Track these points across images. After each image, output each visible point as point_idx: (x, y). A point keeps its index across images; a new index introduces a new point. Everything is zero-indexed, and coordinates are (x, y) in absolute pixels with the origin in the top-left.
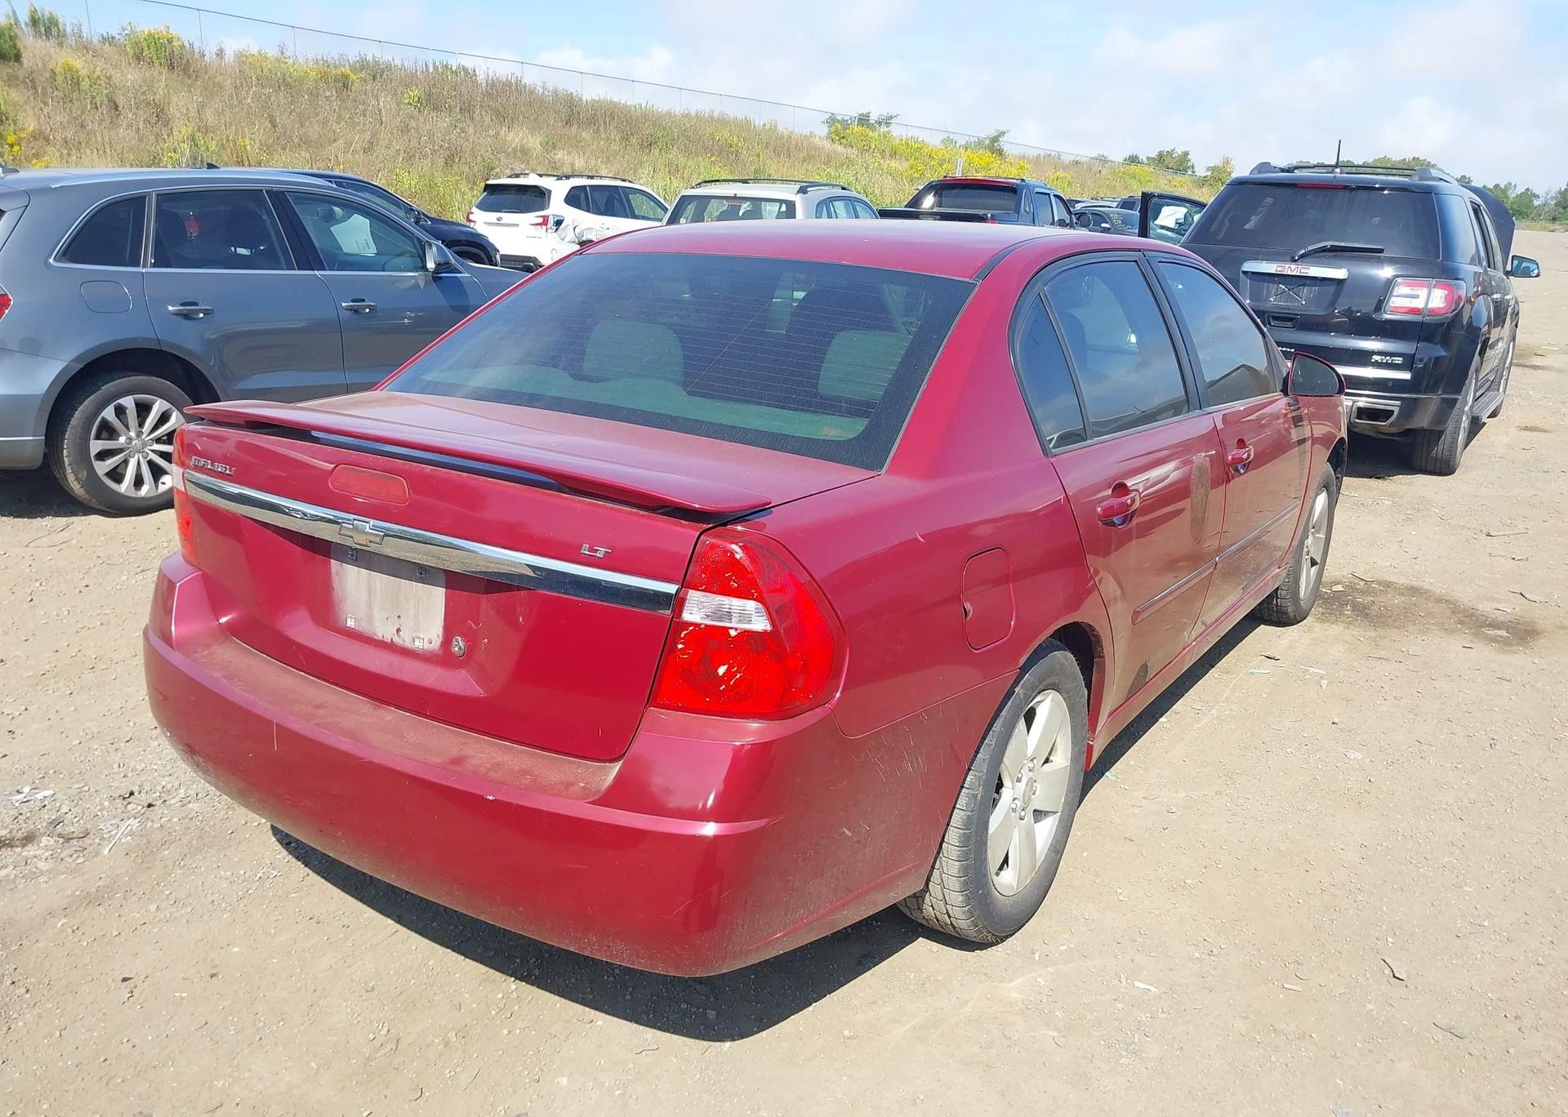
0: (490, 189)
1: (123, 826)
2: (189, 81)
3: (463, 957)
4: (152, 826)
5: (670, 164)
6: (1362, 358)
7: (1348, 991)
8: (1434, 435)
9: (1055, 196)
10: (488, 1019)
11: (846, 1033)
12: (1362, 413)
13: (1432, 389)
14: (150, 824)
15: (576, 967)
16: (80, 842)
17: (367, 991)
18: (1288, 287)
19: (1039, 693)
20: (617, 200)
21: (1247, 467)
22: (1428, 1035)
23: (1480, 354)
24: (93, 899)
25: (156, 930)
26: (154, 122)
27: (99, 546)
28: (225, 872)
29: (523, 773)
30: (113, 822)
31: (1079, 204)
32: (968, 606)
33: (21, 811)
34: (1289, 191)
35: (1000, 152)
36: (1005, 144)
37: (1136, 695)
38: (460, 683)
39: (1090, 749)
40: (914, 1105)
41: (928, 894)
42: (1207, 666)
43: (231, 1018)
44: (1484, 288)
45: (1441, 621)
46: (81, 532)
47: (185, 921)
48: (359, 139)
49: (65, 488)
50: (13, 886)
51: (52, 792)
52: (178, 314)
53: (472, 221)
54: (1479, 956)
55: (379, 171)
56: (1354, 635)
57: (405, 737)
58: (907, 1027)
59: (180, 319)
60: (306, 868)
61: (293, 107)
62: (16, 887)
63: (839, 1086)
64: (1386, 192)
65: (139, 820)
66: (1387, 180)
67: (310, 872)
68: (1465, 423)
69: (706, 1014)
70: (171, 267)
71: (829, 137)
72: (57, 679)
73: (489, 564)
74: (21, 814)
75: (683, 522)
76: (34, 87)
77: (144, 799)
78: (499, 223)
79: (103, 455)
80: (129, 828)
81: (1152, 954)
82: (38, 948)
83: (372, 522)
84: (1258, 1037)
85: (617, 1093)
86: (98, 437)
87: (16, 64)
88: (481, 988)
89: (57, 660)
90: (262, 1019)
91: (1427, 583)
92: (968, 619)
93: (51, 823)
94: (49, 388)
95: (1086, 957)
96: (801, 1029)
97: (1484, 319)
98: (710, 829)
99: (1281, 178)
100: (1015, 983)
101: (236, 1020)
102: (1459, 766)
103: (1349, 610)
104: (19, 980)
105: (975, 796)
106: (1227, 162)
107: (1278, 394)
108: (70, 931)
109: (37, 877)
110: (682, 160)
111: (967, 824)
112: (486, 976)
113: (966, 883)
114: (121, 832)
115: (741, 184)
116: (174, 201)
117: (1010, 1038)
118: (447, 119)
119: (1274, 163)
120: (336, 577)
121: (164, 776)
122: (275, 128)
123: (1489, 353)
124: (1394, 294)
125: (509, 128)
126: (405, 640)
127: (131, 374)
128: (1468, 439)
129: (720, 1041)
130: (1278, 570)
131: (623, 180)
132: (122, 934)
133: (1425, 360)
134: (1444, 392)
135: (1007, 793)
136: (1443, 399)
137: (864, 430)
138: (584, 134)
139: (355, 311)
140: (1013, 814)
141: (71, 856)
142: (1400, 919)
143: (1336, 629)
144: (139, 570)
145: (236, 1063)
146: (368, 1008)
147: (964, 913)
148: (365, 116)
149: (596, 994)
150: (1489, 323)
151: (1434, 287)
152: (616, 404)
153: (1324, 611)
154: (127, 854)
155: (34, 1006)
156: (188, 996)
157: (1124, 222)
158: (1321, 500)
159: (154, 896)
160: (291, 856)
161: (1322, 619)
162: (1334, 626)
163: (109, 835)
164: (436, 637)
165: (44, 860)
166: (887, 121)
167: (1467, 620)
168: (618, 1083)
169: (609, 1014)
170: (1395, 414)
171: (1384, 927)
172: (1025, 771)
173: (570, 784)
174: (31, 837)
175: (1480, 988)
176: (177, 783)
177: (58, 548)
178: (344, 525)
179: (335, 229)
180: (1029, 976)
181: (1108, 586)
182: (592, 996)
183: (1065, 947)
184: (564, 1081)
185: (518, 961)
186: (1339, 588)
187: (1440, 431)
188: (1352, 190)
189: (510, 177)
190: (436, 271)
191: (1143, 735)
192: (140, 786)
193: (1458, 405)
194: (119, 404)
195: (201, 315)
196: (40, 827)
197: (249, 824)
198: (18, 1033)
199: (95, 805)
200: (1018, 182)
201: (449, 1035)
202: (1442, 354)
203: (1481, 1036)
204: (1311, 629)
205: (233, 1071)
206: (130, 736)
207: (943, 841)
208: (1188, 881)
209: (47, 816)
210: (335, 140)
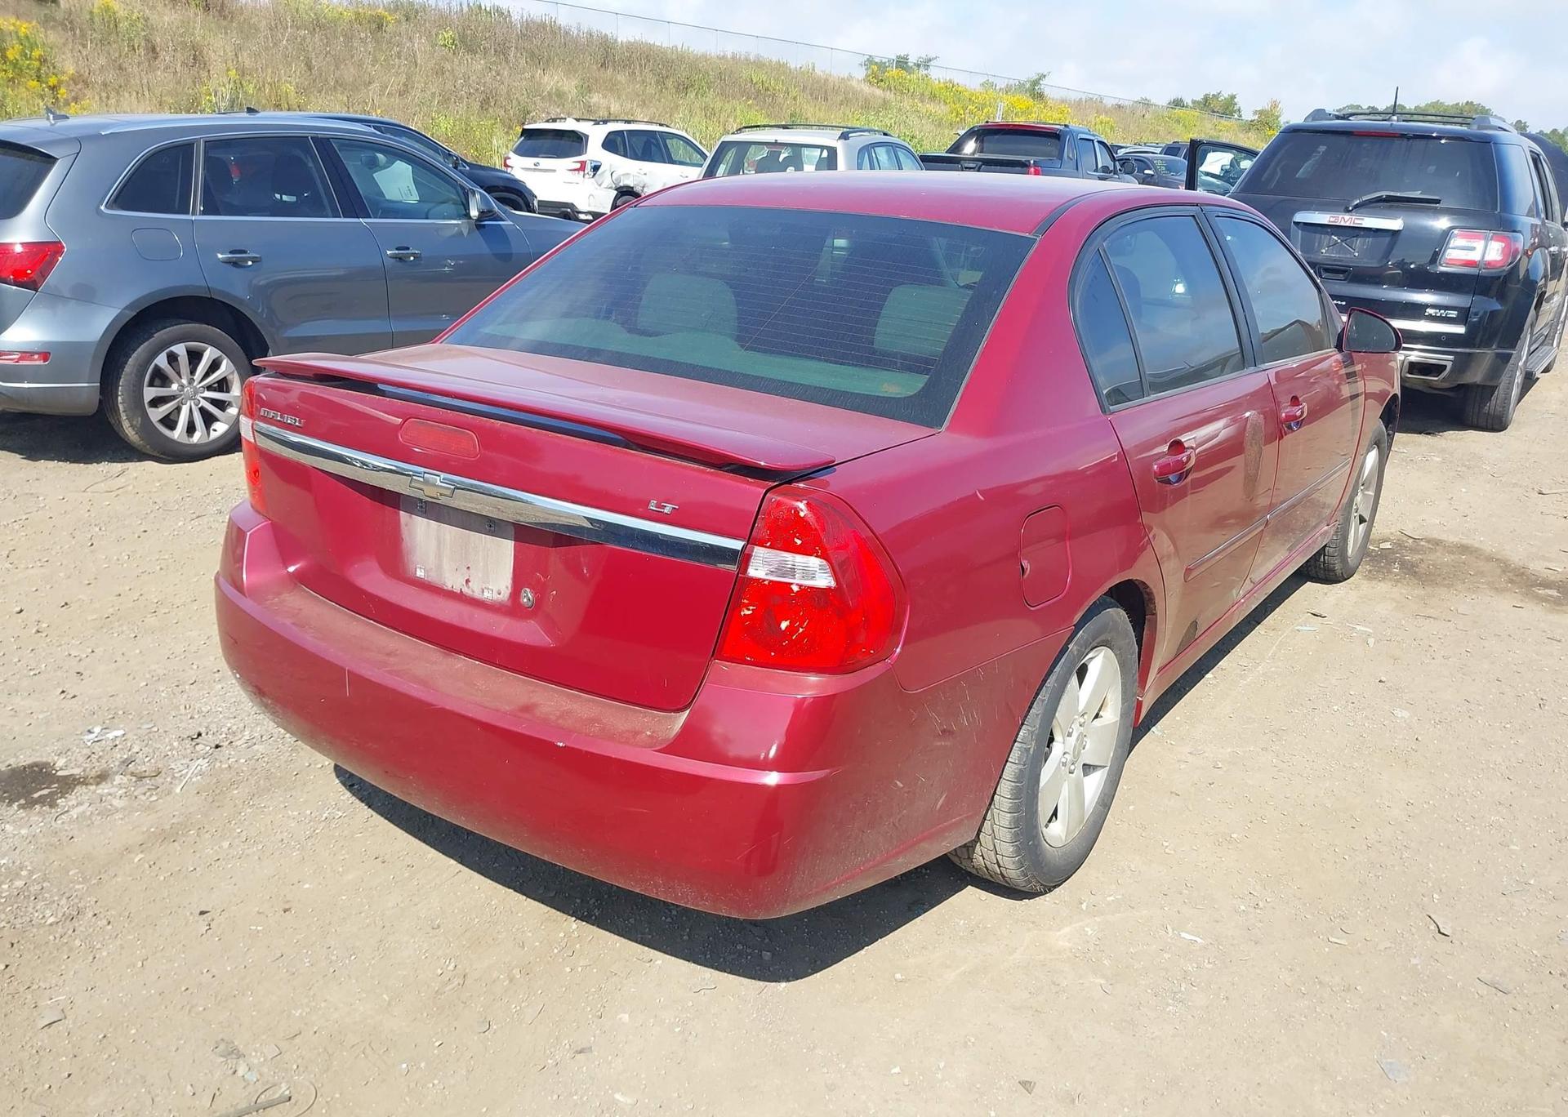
0: (527, 133)
1: (194, 765)
2: (225, 23)
3: (525, 897)
4: (221, 766)
5: (706, 108)
6: (1415, 311)
7: (1393, 945)
8: (1486, 391)
9: (1099, 142)
10: (551, 957)
11: (898, 976)
12: (1414, 367)
13: (1486, 343)
14: (218, 764)
15: (635, 907)
16: (153, 781)
17: (433, 928)
18: (1342, 238)
19: (1092, 649)
20: (654, 144)
21: (1300, 424)
22: (1473, 990)
23: (1535, 308)
24: (168, 836)
25: (230, 866)
26: (191, 64)
27: (155, 492)
28: (292, 812)
29: (592, 721)
30: (184, 762)
31: (1123, 150)
32: (1025, 564)
33: (94, 751)
34: (1343, 139)
35: (1040, 96)
36: (1046, 87)
37: (1186, 651)
38: (530, 633)
39: (1139, 705)
40: (965, 1047)
41: (979, 844)
42: (1254, 623)
43: (305, 951)
44: (1541, 241)
45: (1490, 580)
46: (136, 478)
47: (257, 858)
48: (395, 82)
49: (120, 434)
50: (89, 822)
51: (122, 732)
52: (228, 262)
53: (509, 167)
54: (1524, 914)
55: (415, 115)
56: (1401, 594)
57: (475, 685)
58: (958, 971)
59: (229, 267)
60: (369, 810)
61: (328, 49)
62: (93, 823)
63: (892, 1027)
64: (1443, 141)
65: (207, 760)
66: (1445, 129)
67: (374, 813)
68: (1519, 379)
69: (761, 955)
70: (220, 214)
71: (867, 80)
72: (121, 622)
73: (547, 516)
74: (93, 753)
75: (749, 479)
76: (72, 29)
77: (212, 740)
78: (536, 169)
79: (156, 402)
80: (199, 767)
81: (1198, 907)
82: (116, 882)
83: (443, 475)
84: (1303, 989)
85: (677, 1030)
86: (151, 384)
87: (53, 5)
88: (543, 927)
89: (121, 604)
90: (335, 952)
91: (1475, 541)
92: (1025, 576)
93: (124, 762)
94: (103, 335)
95: (1133, 908)
96: (854, 971)
97: (1541, 272)
98: (772, 779)
99: (1337, 126)
100: (1062, 932)
101: (310, 952)
102: (1508, 726)
103: (1396, 568)
104: (100, 912)
105: (1027, 750)
106: (1275, 105)
107: (1332, 351)
108: (147, 866)
109: (113, 813)
110: (719, 105)
111: (1020, 777)
112: (547, 915)
113: (1016, 835)
114: (191, 771)
115: (782, 130)
116: (221, 146)
117: (1058, 985)
118: (482, 62)
119: (1329, 110)
120: (406, 528)
121: (229, 718)
122: (310, 70)
123: (1545, 306)
124: (1450, 246)
125: (544, 70)
126: (475, 590)
127: (182, 321)
128: (1521, 394)
129: (776, 982)
130: (1326, 527)
131: (661, 125)
132: (198, 869)
133: (1480, 314)
134: (1499, 347)
135: (1057, 748)
136: (1498, 354)
137: (923, 388)
138: (619, 78)
139: (400, 259)
140: (1063, 768)
141: (145, 794)
142: (1446, 877)
143: (1383, 587)
144: (195, 516)
145: (312, 993)
146: (435, 944)
147: (1014, 863)
148: (399, 58)
149: (654, 934)
150: (1545, 276)
151: (1491, 240)
152: (676, 359)
153: (1371, 568)
154: (198, 793)
155: (116, 937)
156: (263, 929)
157: (1168, 169)
158: (1372, 457)
159: (226, 834)
160: (354, 798)
161: (1370, 577)
162: (1382, 584)
163: (180, 774)
164: (504, 587)
165: (118, 797)
166: (926, 63)
167: (1518, 579)
168: (677, 1020)
169: (667, 954)
170: (1448, 369)
171: (1430, 884)
172: (1075, 726)
173: (636, 733)
174: (105, 775)
175: (1525, 945)
176: (242, 725)
177: (114, 494)
178: (414, 477)
179: (379, 177)
180: (1077, 925)
181: (1162, 542)
182: (650, 937)
183: (1112, 898)
184: (625, 1017)
185: (578, 901)
186: (1387, 545)
187: (1494, 387)
188: (1409, 138)
189: (548, 121)
190: (479, 219)
191: (1189, 691)
192: (206, 728)
193: (1512, 361)
194: (172, 352)
195: (250, 263)
196: (112, 766)
197: (312, 766)
198: (103, 962)
199: (165, 745)
200: (1062, 128)
201: (514, 971)
202: (1496, 308)
203: (1525, 991)
204: (1357, 587)
205: (310, 1001)
206: (194, 680)
207: (995, 793)
208: (1234, 836)
209: (119, 755)
210: (370, 83)
